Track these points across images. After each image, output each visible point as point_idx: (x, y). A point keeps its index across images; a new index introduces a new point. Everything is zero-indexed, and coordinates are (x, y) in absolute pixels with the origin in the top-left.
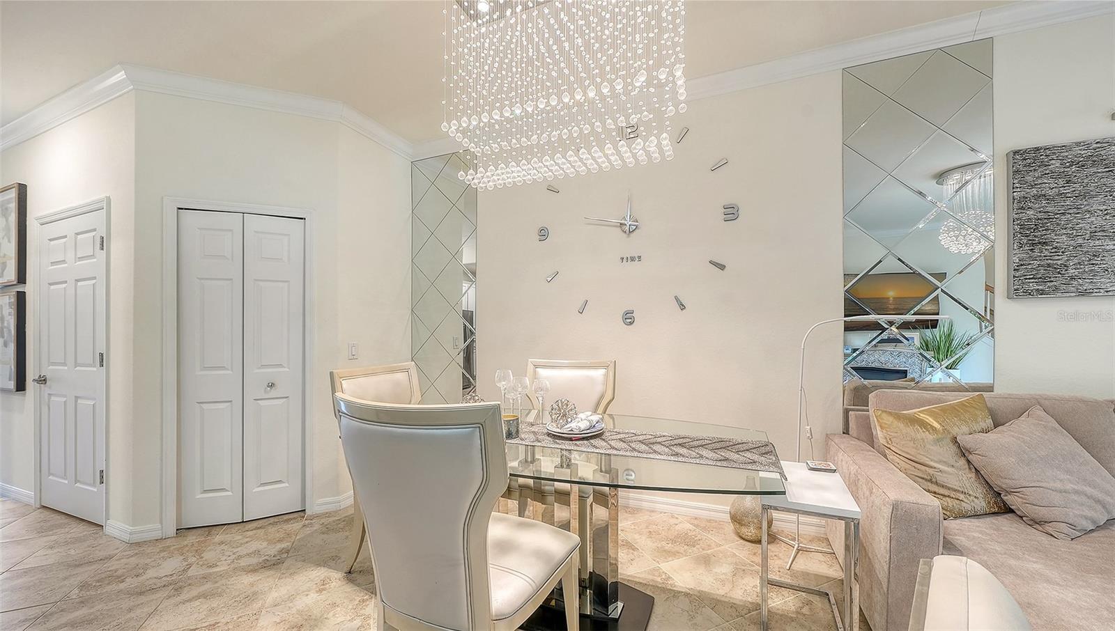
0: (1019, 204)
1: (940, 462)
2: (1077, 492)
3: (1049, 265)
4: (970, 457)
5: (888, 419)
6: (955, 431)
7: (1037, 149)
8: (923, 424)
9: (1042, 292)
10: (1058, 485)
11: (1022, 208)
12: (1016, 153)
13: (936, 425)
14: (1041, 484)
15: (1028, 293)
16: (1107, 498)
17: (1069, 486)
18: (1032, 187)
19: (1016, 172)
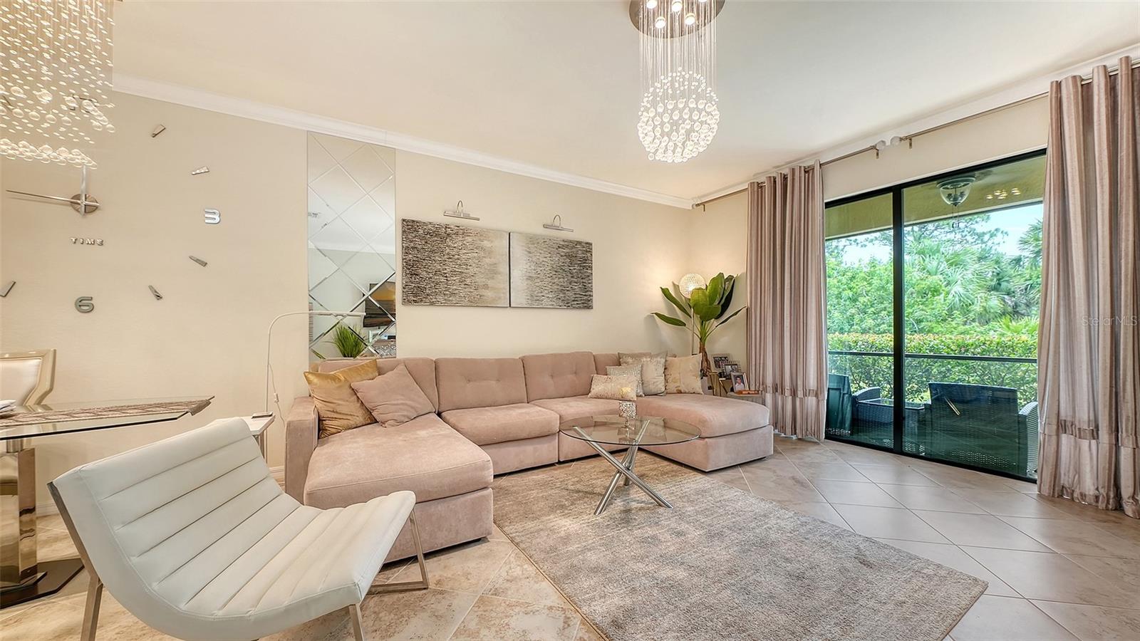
0: (406, 250)
1: (338, 400)
2: (402, 404)
3: (419, 287)
4: (359, 395)
5: (311, 378)
6: (352, 381)
7: (413, 221)
9: (415, 301)
10: (396, 402)
11: (407, 253)
12: (404, 220)
13: (342, 378)
14: (391, 402)
15: (410, 302)
16: (419, 406)
17: (400, 402)
18: (411, 242)
19: (404, 232)
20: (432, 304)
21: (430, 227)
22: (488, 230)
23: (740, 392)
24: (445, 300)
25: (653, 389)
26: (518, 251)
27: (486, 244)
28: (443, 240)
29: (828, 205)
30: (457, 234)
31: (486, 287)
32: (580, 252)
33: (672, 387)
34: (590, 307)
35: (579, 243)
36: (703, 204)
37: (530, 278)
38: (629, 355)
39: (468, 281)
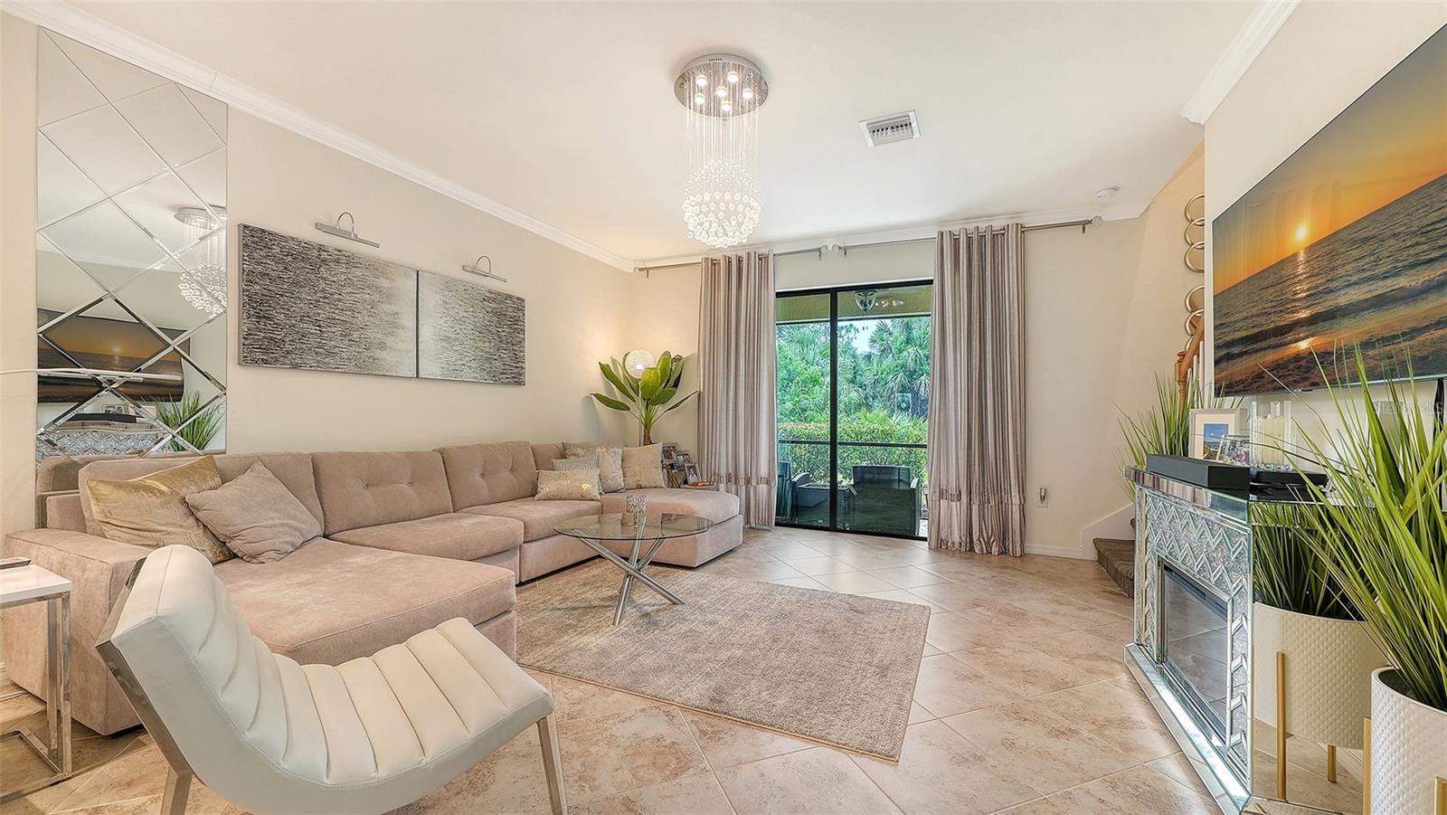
0: (248, 277)
1: (168, 525)
2: (282, 525)
3: (271, 338)
4: (199, 515)
5: (104, 490)
6: (184, 491)
7: (263, 231)
8: (150, 490)
9: (265, 362)
10: (270, 522)
11: (250, 281)
12: (245, 227)
13: (164, 488)
14: (259, 524)
15: (255, 362)
16: (304, 526)
17: (277, 522)
18: (259, 264)
19: (246, 245)
20: (295, 367)
21: (292, 244)
22: (386, 264)
23: (695, 484)
24: (318, 362)
25: (611, 484)
26: (430, 300)
27: (384, 283)
28: (315, 268)
29: (779, 295)
30: (337, 262)
31: (382, 346)
32: (510, 309)
33: (632, 482)
34: (520, 383)
35: (510, 297)
36: (648, 269)
37: (446, 339)
38: (577, 446)
39: (355, 335)
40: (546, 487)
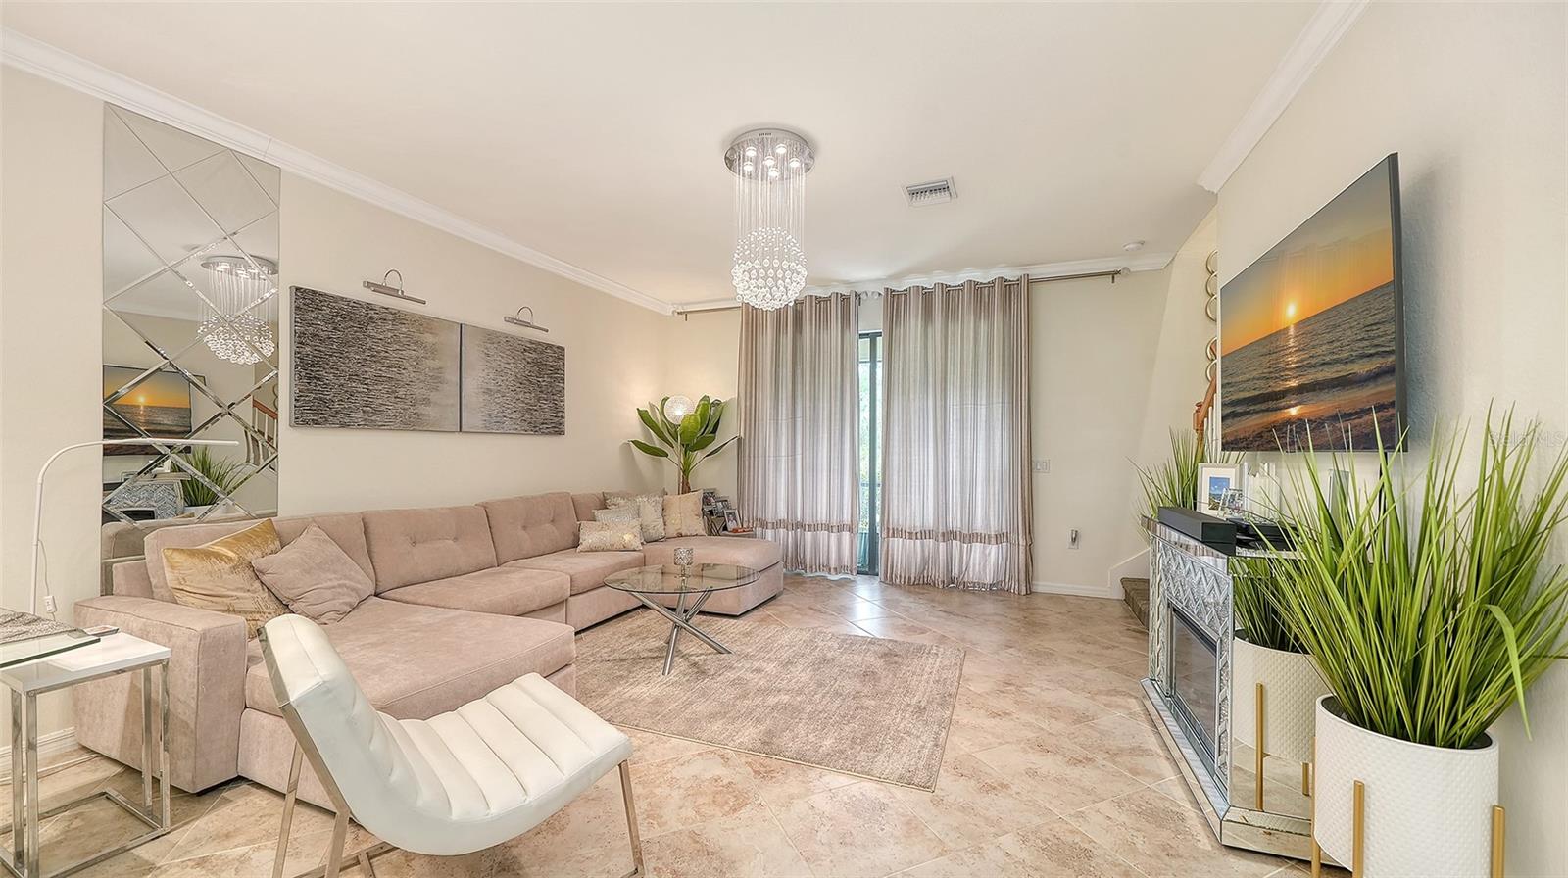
0: (300, 339)
1: (237, 589)
2: (340, 586)
3: (321, 398)
4: (264, 578)
5: (178, 558)
6: (249, 557)
7: (314, 292)
8: (217, 555)
9: (315, 422)
10: (330, 584)
11: (301, 343)
12: (297, 289)
13: (231, 554)
14: (319, 586)
15: (306, 423)
16: (359, 586)
17: (336, 583)
18: (310, 325)
19: (297, 308)
20: (344, 426)
21: (342, 304)
22: (431, 319)
24: (365, 420)
25: (653, 534)
26: (473, 353)
27: (429, 338)
28: (363, 328)
30: (385, 319)
31: (427, 401)
32: (550, 359)
33: (672, 531)
34: (561, 433)
35: (550, 346)
36: (686, 313)
37: (488, 391)
38: (618, 495)
39: (401, 392)
40: (589, 538)
